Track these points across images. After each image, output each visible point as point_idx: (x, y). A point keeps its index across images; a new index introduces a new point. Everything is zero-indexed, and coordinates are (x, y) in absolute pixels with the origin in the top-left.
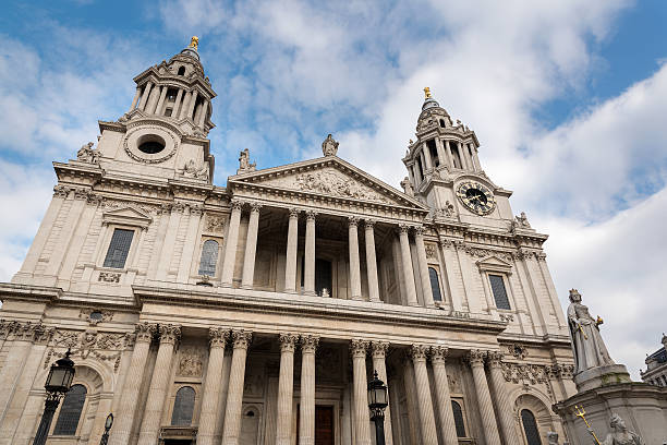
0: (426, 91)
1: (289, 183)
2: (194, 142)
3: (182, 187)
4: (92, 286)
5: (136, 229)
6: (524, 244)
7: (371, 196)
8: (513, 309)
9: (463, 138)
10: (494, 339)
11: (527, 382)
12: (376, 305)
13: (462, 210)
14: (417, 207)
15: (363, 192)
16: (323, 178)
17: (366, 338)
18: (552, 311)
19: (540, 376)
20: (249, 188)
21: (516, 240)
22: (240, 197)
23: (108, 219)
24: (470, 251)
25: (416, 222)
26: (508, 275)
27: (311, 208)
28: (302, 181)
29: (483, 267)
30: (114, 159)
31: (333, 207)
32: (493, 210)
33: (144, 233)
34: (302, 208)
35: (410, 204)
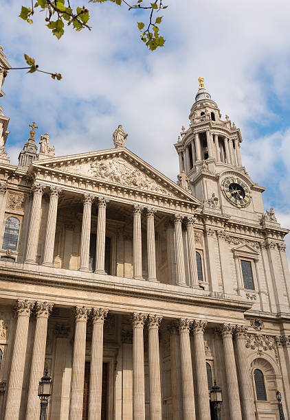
0: (200, 81)
1: (85, 171)
6: (270, 236)
7: (153, 187)
8: (257, 290)
9: (230, 134)
10: (241, 315)
11: (261, 349)
12: (154, 285)
13: (225, 203)
14: (191, 200)
15: (147, 183)
16: (114, 167)
17: (145, 312)
18: (285, 292)
19: (271, 344)
20: (50, 173)
21: (264, 232)
22: (41, 181)
24: (229, 239)
25: (189, 213)
26: (255, 261)
27: (104, 195)
28: (95, 169)
29: (237, 254)
31: (121, 195)
32: (249, 203)
34: (96, 195)
35: (186, 197)
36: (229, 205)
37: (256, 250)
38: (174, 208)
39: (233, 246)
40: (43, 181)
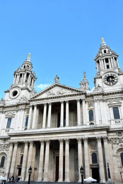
1: (44, 96)
2: (24, 89)
3: (20, 104)
4: (4, 134)
5: (12, 118)
8: (121, 118)
9: (110, 56)
14: (82, 92)
15: (66, 92)
16: (54, 91)
20: (33, 100)
23: (6, 117)
27: (50, 101)
28: (48, 94)
29: (110, 106)
30: (7, 100)
31: (56, 99)
32: (117, 82)
33: (13, 118)
34: (47, 102)
35: (80, 92)
36: (107, 86)
37: (120, 101)
38: (76, 97)
39: (108, 103)
40: (32, 104)
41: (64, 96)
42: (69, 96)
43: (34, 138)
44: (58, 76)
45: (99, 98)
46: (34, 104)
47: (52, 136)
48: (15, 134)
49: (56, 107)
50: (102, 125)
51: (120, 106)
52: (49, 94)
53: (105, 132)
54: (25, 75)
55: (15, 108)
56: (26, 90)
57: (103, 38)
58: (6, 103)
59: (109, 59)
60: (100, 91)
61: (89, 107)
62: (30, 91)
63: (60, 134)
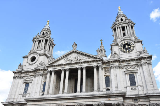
2: (43, 55)
3: (38, 70)
4: (21, 99)
5: (29, 83)
6: (143, 60)
7: (85, 59)
8: (137, 85)
9: (127, 24)
15: (83, 58)
16: (71, 57)
17: (79, 104)
18: (151, 83)
20: (51, 66)
21: (139, 59)
23: (24, 82)
25: (99, 64)
27: (67, 67)
28: (65, 60)
29: (126, 72)
30: (25, 66)
31: (73, 66)
32: (133, 49)
33: (31, 83)
34: (65, 68)
35: (97, 58)
36: (123, 53)
37: (136, 68)
38: (92, 63)
39: (124, 69)
40: (49, 69)
41: (81, 63)
42: (86, 62)
43: (51, 104)
44: (76, 43)
45: (116, 65)
46: (52, 70)
47: (69, 102)
48: (32, 100)
49: (73, 73)
50: (118, 92)
51: (136, 73)
52: (67, 60)
53: (121, 98)
54: (44, 41)
55: (33, 73)
56: (45, 56)
57: (119, 7)
58: (24, 68)
59: (126, 28)
60: (116, 58)
61: (106, 73)
62: (48, 57)
63: (77, 99)
